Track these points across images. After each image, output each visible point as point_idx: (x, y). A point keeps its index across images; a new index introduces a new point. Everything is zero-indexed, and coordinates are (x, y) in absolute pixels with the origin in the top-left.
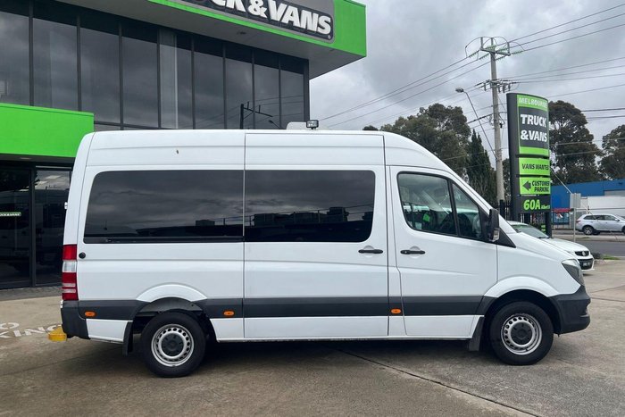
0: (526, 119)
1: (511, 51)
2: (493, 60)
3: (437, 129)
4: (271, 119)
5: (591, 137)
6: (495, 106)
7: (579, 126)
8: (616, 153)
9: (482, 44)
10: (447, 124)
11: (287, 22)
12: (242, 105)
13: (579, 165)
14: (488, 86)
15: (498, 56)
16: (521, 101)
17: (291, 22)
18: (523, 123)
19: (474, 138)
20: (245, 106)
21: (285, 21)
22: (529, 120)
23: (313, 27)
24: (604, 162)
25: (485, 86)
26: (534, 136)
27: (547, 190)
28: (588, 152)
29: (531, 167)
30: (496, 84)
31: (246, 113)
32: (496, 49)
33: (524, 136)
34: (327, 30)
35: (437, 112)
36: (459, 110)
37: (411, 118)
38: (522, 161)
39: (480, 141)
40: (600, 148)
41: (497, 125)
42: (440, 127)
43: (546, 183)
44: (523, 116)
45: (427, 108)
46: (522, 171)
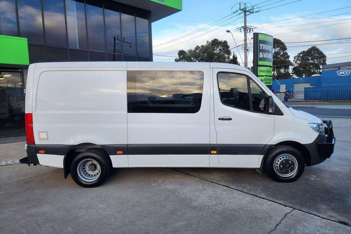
1: (254, 11)
2: (245, 15)
3: (215, 52)
4: (131, 45)
5: (288, 57)
6: (245, 40)
7: (283, 51)
8: (300, 65)
9: (240, 6)
10: (220, 50)
12: (115, 37)
13: (282, 71)
14: (242, 30)
15: (247, 13)
16: (261, 37)
18: (261, 48)
19: (234, 57)
20: (116, 38)
22: (264, 47)
24: (294, 69)
25: (240, 29)
26: (266, 55)
27: (270, 83)
28: (286, 64)
29: (264, 71)
30: (246, 28)
31: (117, 41)
32: (247, 10)
33: (261, 55)
35: (215, 43)
36: (225, 42)
37: (202, 46)
38: (259, 67)
39: (237, 58)
40: (292, 62)
41: (246, 50)
42: (217, 51)
43: (270, 80)
44: (261, 45)
45: (210, 41)
46: (259, 74)
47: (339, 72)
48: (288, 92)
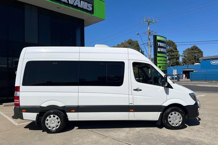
0: (160, 44)
2: (149, 24)
6: (149, 40)
11: (76, 5)
16: (158, 38)
17: (77, 5)
18: (159, 45)
19: (141, 51)
21: (75, 4)
23: (85, 8)
25: (146, 33)
26: (162, 50)
27: (166, 68)
28: (177, 56)
29: (161, 60)
30: (149, 32)
33: (159, 50)
34: (90, 9)
38: (158, 58)
41: (150, 46)
43: (166, 66)
44: (159, 43)
46: (158, 62)
47: (212, 62)
48: (179, 74)
